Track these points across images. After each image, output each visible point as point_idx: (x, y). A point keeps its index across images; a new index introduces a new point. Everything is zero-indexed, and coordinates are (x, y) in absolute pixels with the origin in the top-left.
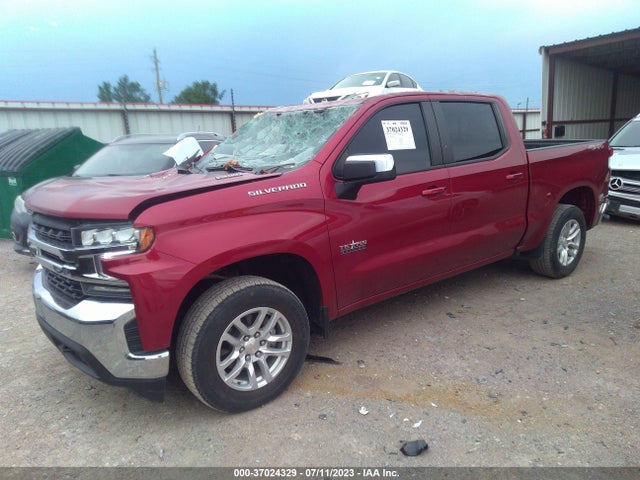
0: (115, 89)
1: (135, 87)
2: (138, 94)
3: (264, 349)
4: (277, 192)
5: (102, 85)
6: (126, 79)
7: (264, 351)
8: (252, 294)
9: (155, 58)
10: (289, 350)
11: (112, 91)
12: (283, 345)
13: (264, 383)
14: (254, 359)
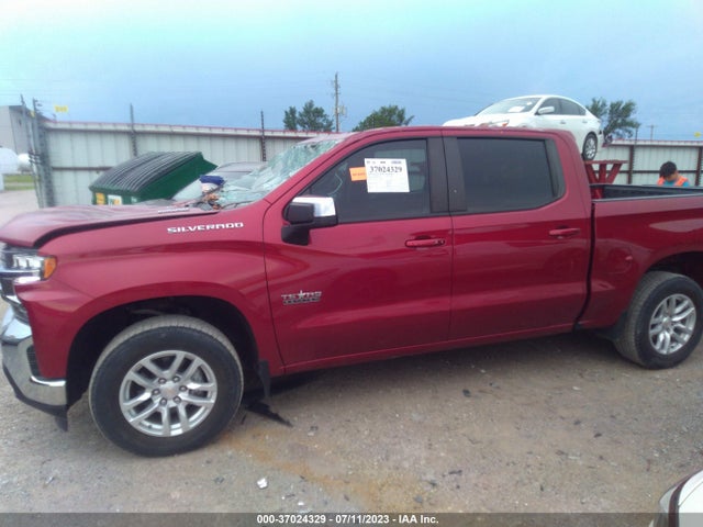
0: (301, 115)
1: (319, 112)
2: (320, 120)
3: (184, 396)
4: (205, 231)
5: (288, 110)
6: (311, 104)
7: (183, 398)
8: (163, 335)
9: (336, 81)
10: (213, 401)
11: (297, 115)
12: (209, 395)
13: (180, 432)
14: (172, 404)
